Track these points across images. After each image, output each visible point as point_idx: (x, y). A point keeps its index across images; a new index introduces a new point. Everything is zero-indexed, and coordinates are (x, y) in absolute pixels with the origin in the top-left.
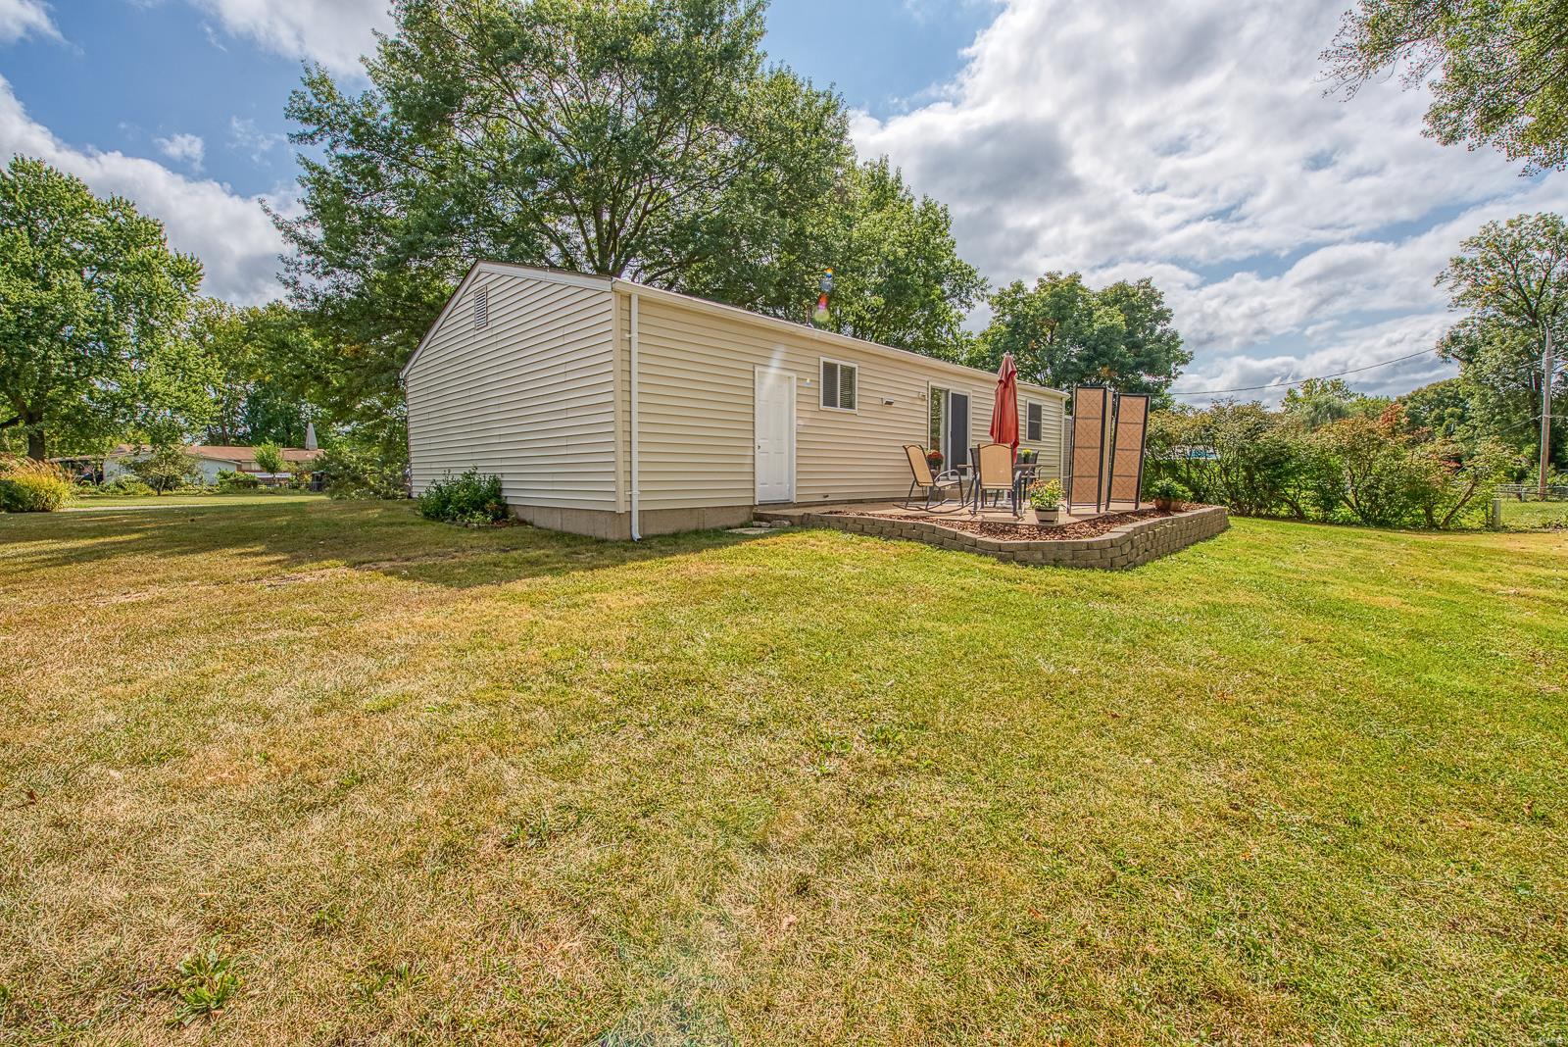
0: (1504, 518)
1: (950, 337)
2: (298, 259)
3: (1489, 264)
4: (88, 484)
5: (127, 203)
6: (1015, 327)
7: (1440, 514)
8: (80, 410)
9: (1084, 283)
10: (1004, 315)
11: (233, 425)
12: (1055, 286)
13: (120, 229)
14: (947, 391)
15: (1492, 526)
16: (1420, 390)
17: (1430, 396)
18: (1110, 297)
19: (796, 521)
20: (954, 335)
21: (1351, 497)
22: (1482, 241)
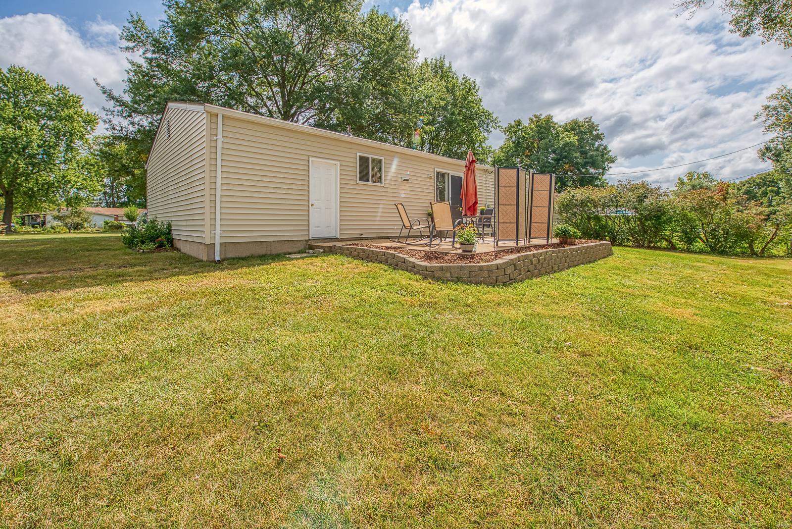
1: (480, 149)
2: (113, 109)
3: (784, 108)
4: (37, 227)
5: (65, 87)
6: (518, 145)
7: (758, 247)
8: (31, 189)
9: (555, 120)
10: (511, 137)
11: (118, 197)
12: (538, 122)
13: (60, 100)
14: (448, 174)
16: (752, 177)
17: (757, 181)
18: (569, 127)
19: (327, 249)
20: (482, 147)
21: (702, 236)
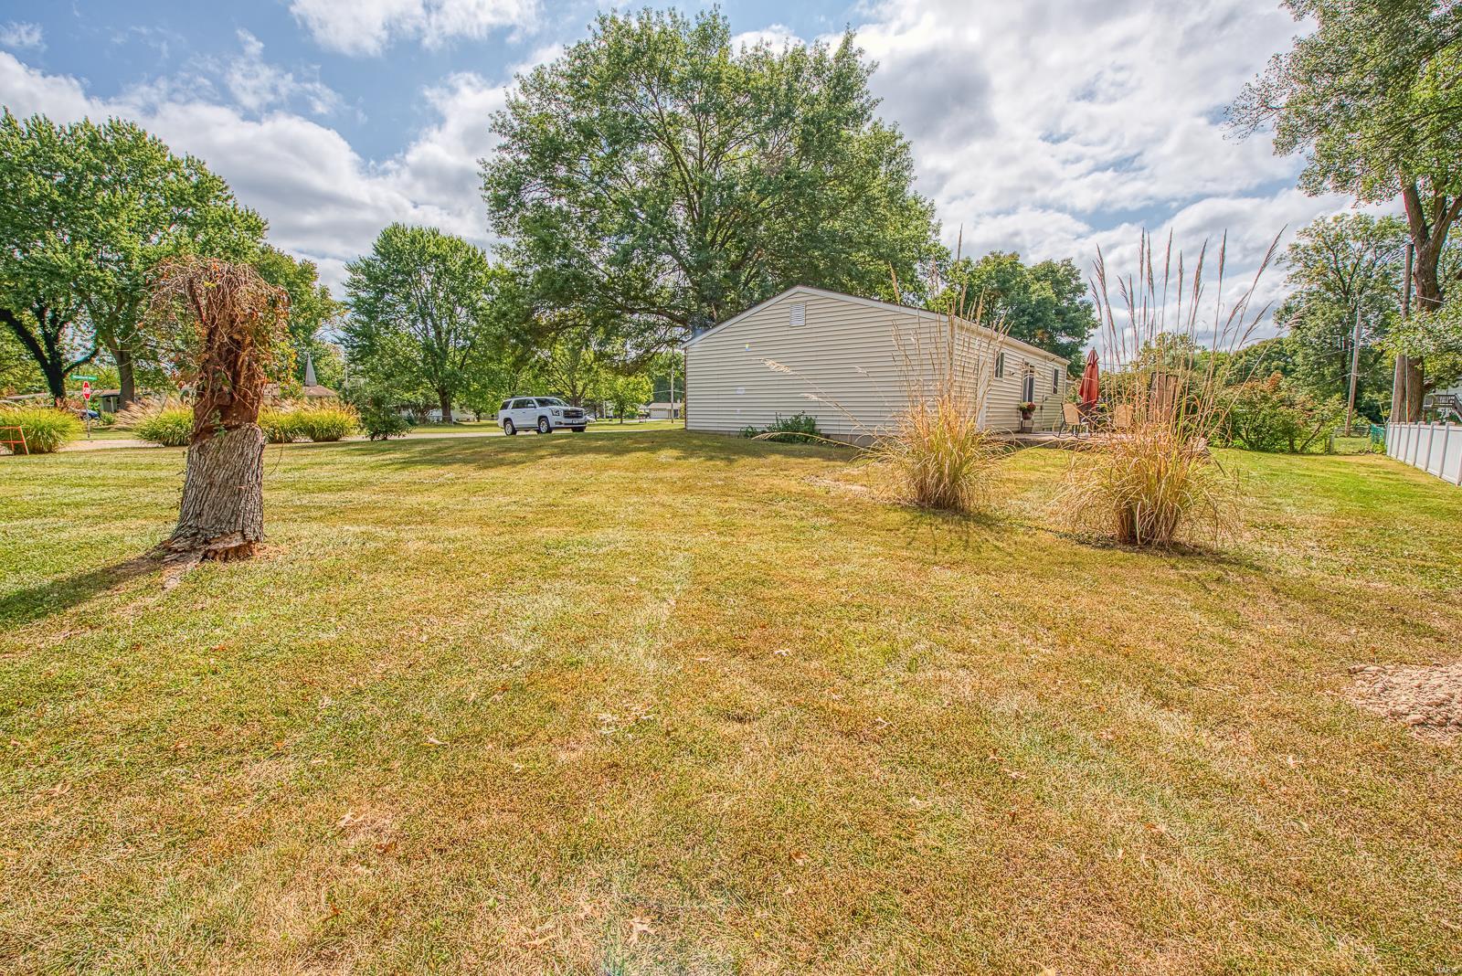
0: (1336, 448)
3: (1318, 251)
7: (1298, 444)
9: (1021, 260)
12: (998, 263)
15: (1329, 451)
16: (1252, 346)
17: (1259, 352)
18: (1041, 273)
22: (1313, 232)
